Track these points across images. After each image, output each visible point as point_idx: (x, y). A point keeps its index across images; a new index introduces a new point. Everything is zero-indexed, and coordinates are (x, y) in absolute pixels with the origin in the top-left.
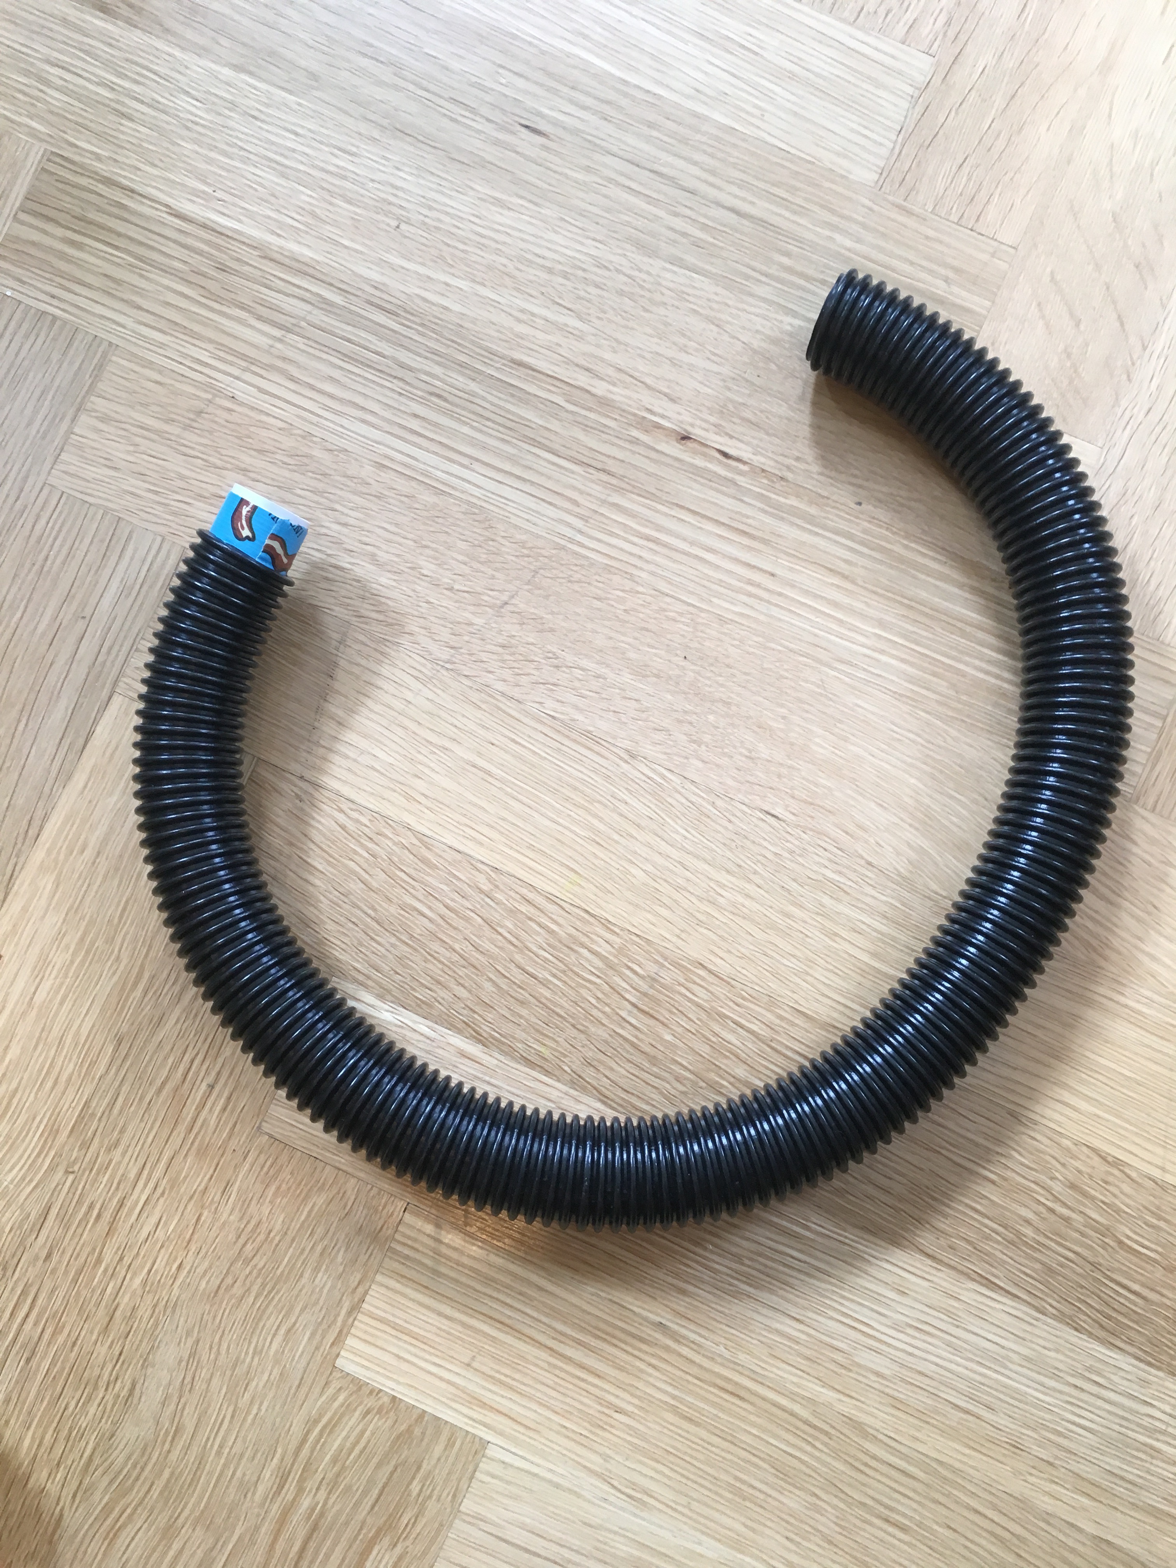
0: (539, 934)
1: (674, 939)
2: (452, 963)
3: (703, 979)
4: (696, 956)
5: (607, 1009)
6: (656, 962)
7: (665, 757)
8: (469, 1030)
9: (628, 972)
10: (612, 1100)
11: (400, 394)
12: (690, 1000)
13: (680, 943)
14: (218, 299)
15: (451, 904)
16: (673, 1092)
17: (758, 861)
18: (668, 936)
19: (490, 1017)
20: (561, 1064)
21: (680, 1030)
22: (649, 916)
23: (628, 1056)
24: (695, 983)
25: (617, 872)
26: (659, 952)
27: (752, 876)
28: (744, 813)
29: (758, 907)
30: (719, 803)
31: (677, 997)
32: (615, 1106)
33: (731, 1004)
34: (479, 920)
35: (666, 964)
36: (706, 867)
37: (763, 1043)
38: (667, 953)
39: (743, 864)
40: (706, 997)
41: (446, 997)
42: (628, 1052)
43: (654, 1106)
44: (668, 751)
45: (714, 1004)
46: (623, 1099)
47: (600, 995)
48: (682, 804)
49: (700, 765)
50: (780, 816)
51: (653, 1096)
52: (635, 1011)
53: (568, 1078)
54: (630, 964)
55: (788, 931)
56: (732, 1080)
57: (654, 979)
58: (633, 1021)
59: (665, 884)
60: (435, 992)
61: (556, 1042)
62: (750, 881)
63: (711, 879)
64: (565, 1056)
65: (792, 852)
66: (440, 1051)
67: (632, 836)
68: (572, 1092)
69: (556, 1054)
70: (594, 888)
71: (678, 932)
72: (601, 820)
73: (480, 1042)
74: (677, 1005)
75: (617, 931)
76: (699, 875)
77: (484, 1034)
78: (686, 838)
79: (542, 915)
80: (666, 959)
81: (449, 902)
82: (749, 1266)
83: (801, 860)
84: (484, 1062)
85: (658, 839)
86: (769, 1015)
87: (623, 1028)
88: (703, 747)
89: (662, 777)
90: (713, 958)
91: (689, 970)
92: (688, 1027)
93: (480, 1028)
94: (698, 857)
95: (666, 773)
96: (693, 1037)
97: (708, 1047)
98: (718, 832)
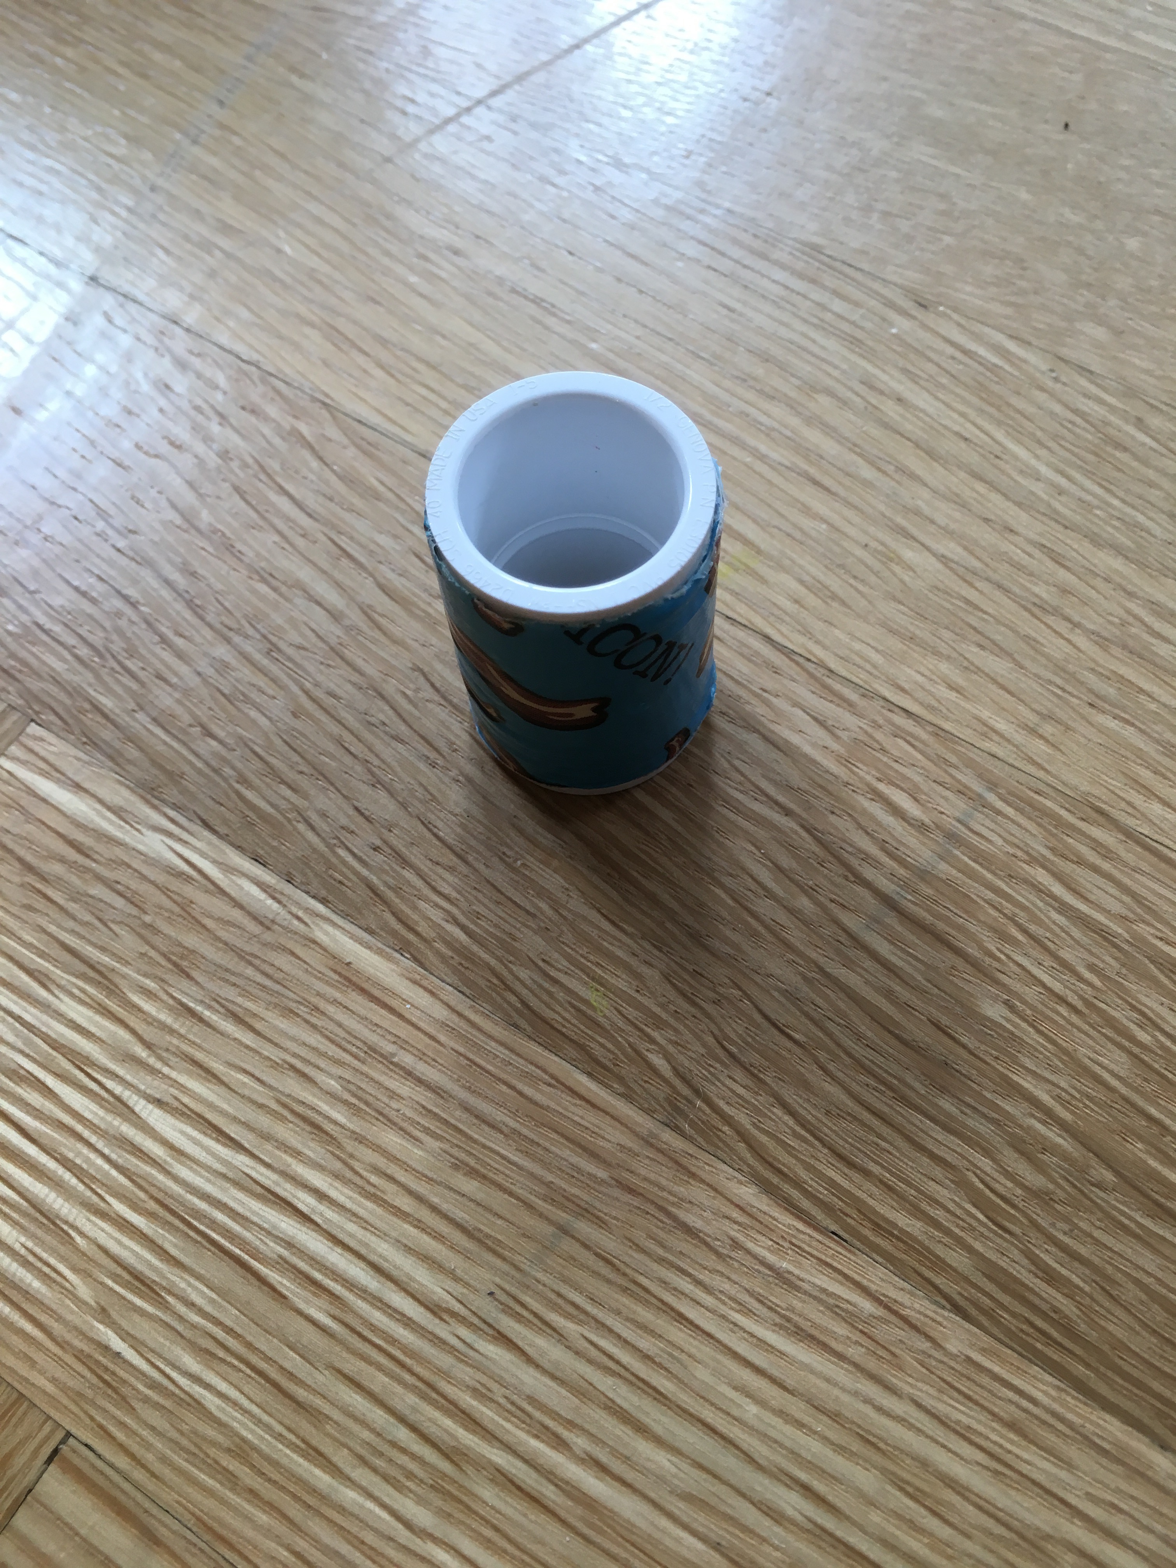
1: (1019, 737)
2: (369, 725)
3: (1107, 854)
4: (1085, 787)
5: (804, 903)
6: (962, 791)
7: (1009, 311)
8: (380, 908)
9: (875, 809)
10: (798, 1184)
12: (1064, 908)
13: (1038, 748)
16: (1005, 1185)
18: (1001, 725)
19: (446, 882)
20: (643, 1046)
21: (1031, 993)
22: (944, 667)
23: (859, 1050)
24: (1081, 862)
25: (859, 552)
26: (970, 764)
30: (1155, 421)
31: (1025, 896)
32: (805, 1204)
35: (991, 797)
36: (1117, 564)
38: (997, 770)
40: (1116, 907)
41: (333, 812)
42: (859, 1037)
43: (935, 1223)
44: (1020, 300)
45: (1142, 929)
46: (832, 1183)
47: (786, 861)
48: (1053, 415)
49: (1100, 333)
51: (933, 1189)
52: (891, 920)
53: (661, 1092)
54: (881, 787)
57: (951, 837)
58: (884, 948)
59: (998, 595)
60: (306, 796)
61: (637, 976)
63: (1131, 595)
64: (659, 1024)
66: (282, 961)
67: (913, 476)
68: (668, 1137)
69: (632, 1013)
70: (794, 585)
71: (1033, 719)
72: (828, 430)
73: (404, 947)
75: (853, 697)
76: (1099, 583)
77: (423, 928)
78: (1061, 492)
80: (993, 786)
84: (406, 1010)
85: (981, 487)
87: (849, 963)
88: (1112, 302)
89: (998, 349)
90: (1138, 799)
91: (1060, 822)
92: (1057, 987)
93: (415, 908)
94: (1096, 540)
95: (1012, 346)
96: (1074, 1019)
97: (1123, 1058)
98: (1151, 484)
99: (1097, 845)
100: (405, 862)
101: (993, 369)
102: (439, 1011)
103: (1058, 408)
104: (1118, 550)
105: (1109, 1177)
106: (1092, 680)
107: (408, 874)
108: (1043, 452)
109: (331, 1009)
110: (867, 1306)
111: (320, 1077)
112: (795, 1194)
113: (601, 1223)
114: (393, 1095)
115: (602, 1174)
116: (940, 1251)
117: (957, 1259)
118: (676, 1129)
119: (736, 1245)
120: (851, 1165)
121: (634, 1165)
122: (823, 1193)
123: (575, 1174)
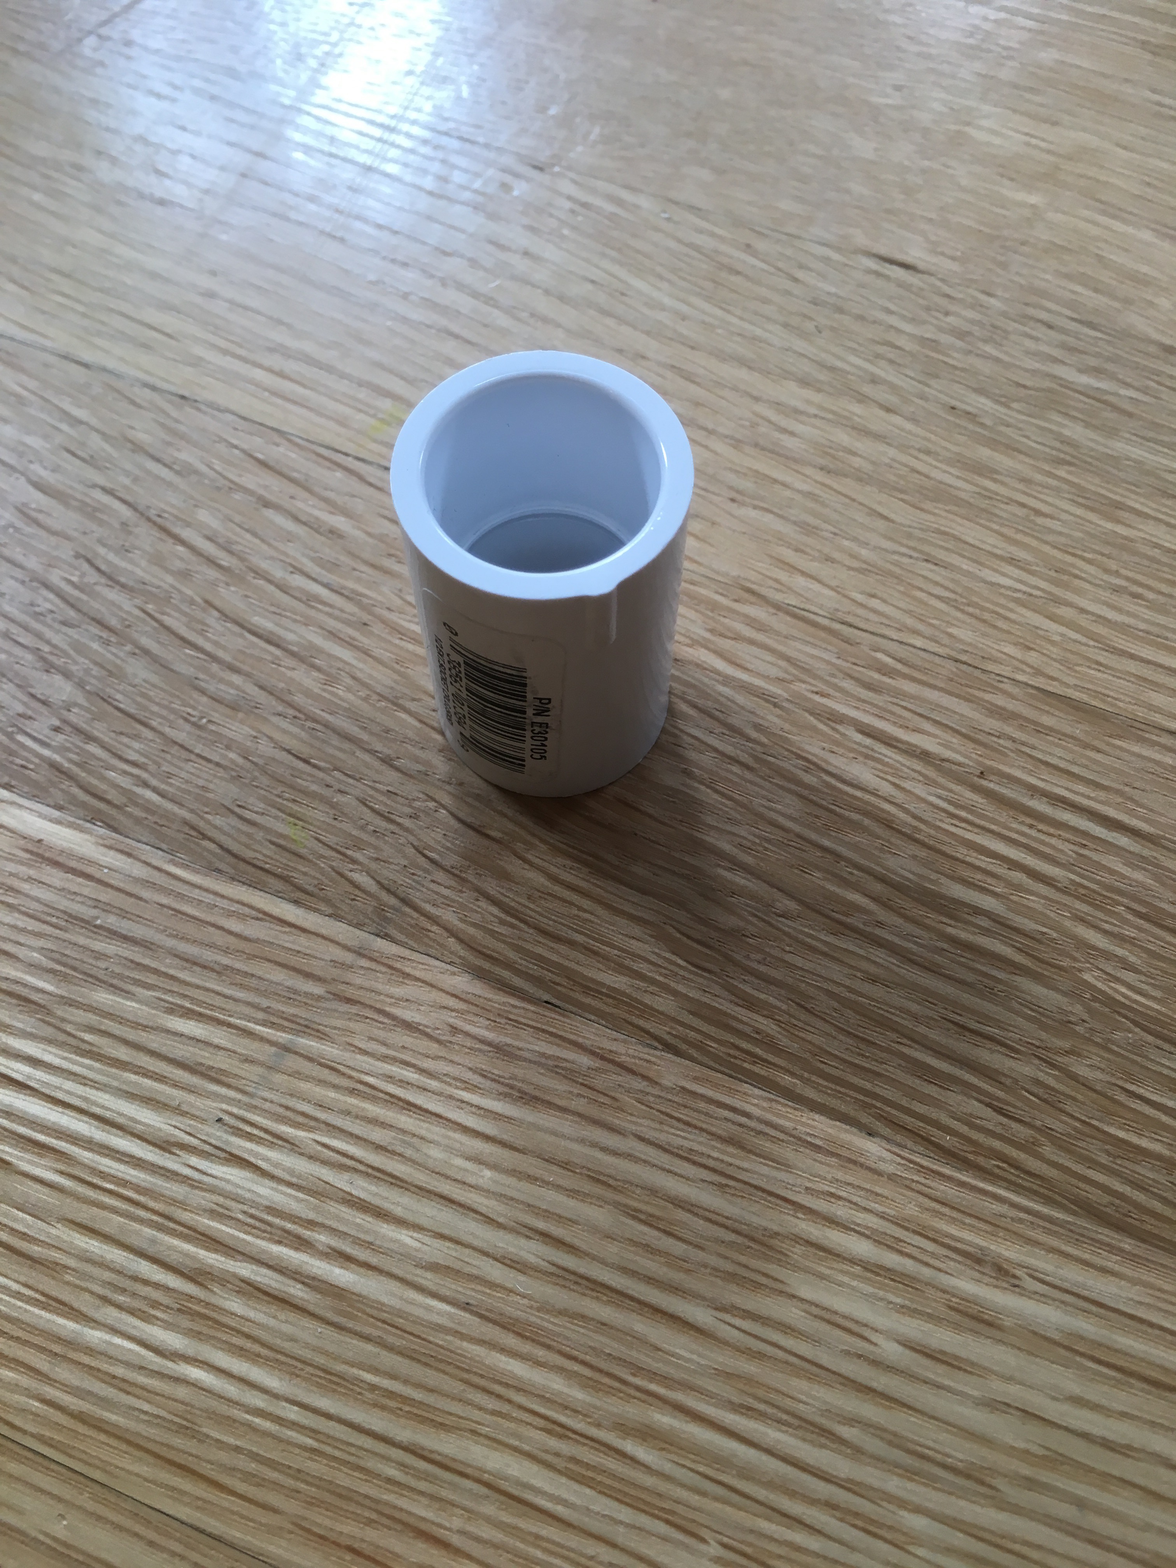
0: (290, 538)
2: (37, 616)
3: (761, 627)
8: (66, 784)
16: (699, 931)
17: (878, 356)
19: (134, 750)
20: (346, 868)
24: (738, 638)
27: (867, 389)
28: (827, 260)
29: (892, 452)
30: (761, 245)
32: (517, 982)
33: (847, 684)
34: (125, 512)
36: (743, 374)
37: (959, 780)
39: (839, 364)
40: (774, 672)
45: (799, 687)
46: (540, 958)
51: (636, 946)
53: (367, 906)
55: (984, 504)
56: (878, 888)
61: (332, 805)
63: (757, 399)
64: (358, 845)
65: (961, 335)
68: (380, 944)
69: (331, 839)
73: (95, 817)
76: (726, 392)
77: (112, 795)
78: (684, 318)
79: (301, 493)
81: (43, 473)
83: (989, 349)
84: (104, 874)
85: (610, 322)
86: (964, 708)
89: (613, 199)
90: (783, 576)
91: (714, 606)
92: (729, 750)
93: (103, 778)
94: (722, 356)
95: (625, 195)
96: (748, 775)
97: (795, 801)
98: (766, 301)
99: (752, 622)
100: (90, 738)
101: (612, 217)
102: (138, 870)
103: (672, 244)
104: (743, 362)
105: (792, 905)
106: (731, 478)
107: (93, 748)
108: (665, 285)
109: (26, 887)
110: (585, 1061)
111: (21, 952)
112: (506, 974)
113: (321, 1036)
114: (100, 956)
115: (318, 990)
116: (647, 999)
117: (664, 1003)
118: (386, 936)
119: (454, 1030)
120: (558, 939)
121: (349, 976)
122: (534, 969)
123: (291, 995)
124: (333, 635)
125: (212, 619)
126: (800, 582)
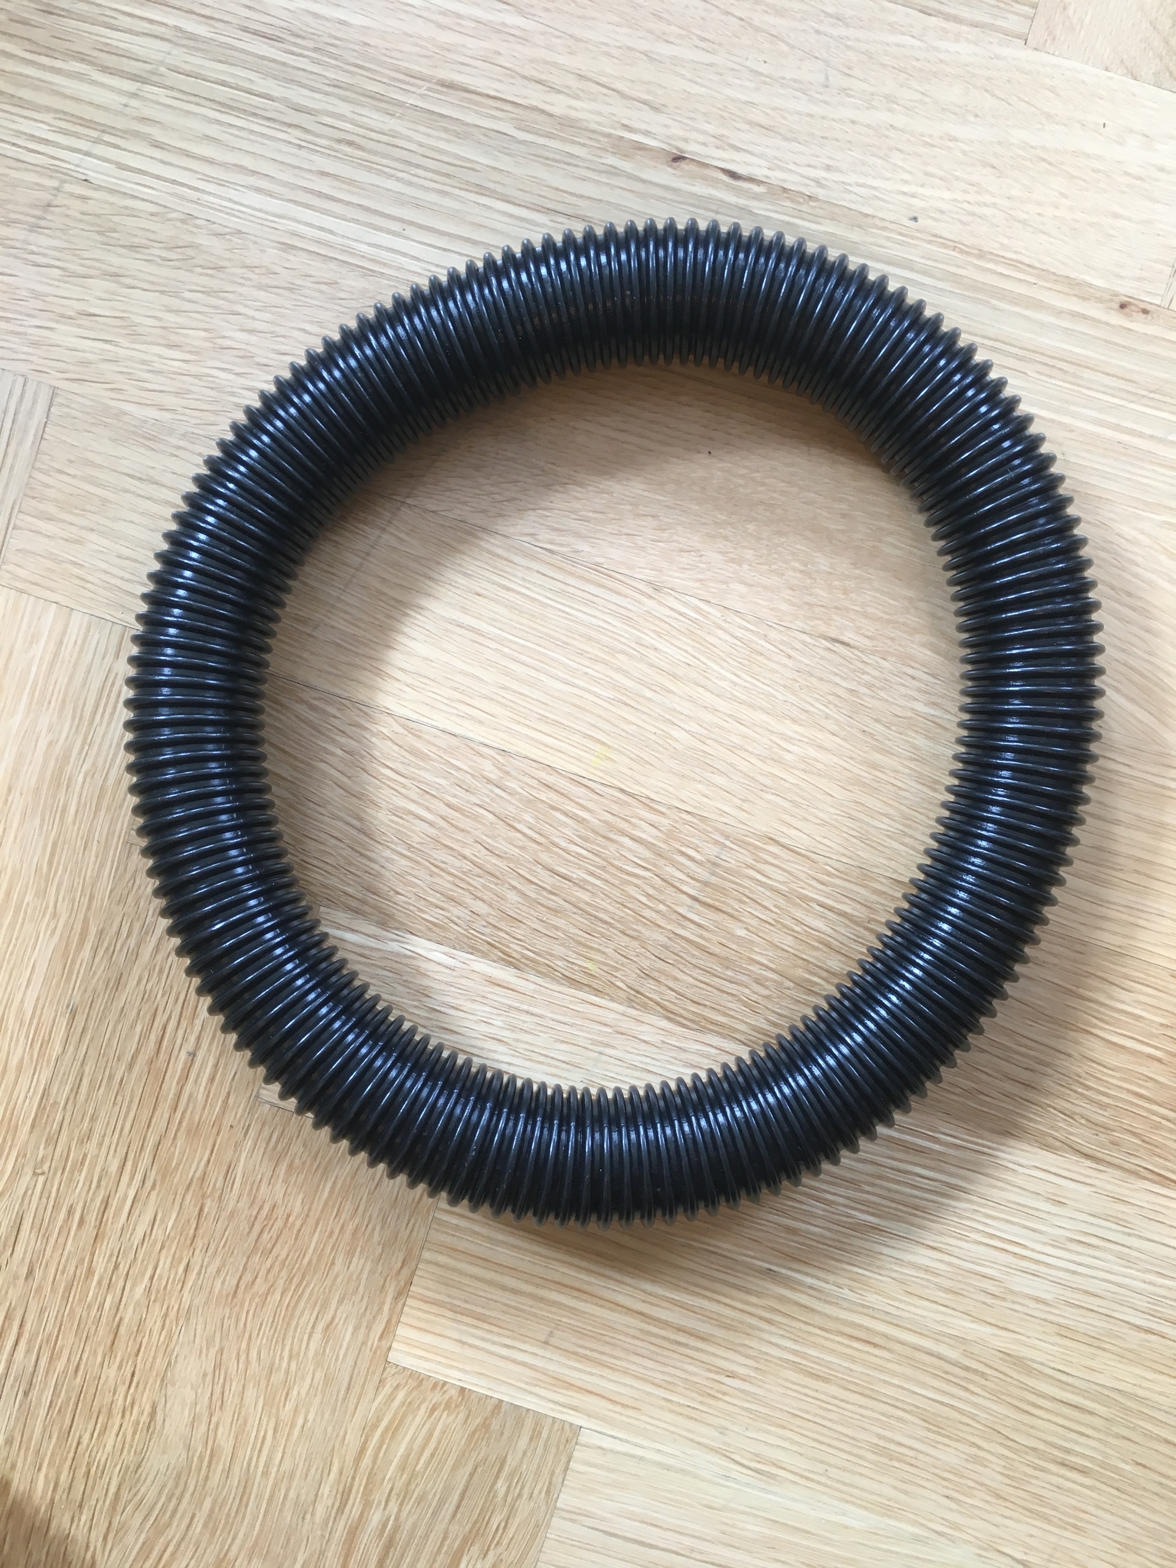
0: (566, 825)
1: (734, 812)
2: (464, 873)
3: (775, 856)
4: (764, 829)
5: (661, 907)
6: (716, 842)
7: (697, 585)
8: (496, 951)
9: (682, 859)
10: (681, 1016)
11: (300, 147)
12: (762, 884)
13: (743, 816)
14: (49, 51)
15: (454, 801)
16: (754, 997)
17: (830, 702)
18: (726, 809)
19: (519, 932)
20: (613, 980)
21: (754, 922)
22: (700, 787)
23: (694, 961)
24: (767, 862)
25: (653, 737)
26: (717, 830)
27: (823, 722)
28: (804, 643)
29: (835, 759)
30: (773, 635)
31: (747, 883)
32: (685, 1022)
33: (814, 883)
34: (491, 817)
35: (728, 843)
36: (765, 717)
37: (859, 925)
38: (728, 829)
39: (811, 708)
40: (782, 879)
41: (462, 915)
42: (693, 955)
43: (733, 1017)
44: (702, 577)
45: (793, 886)
46: (693, 1012)
47: (651, 891)
48: (726, 641)
49: (743, 589)
50: (852, 642)
51: (730, 1005)
52: (697, 905)
53: (623, 995)
54: (683, 849)
55: (876, 785)
56: (825, 974)
57: (715, 864)
58: (696, 918)
59: (716, 745)
60: (449, 911)
61: (604, 953)
62: (822, 728)
63: (773, 732)
64: (617, 969)
65: (869, 686)
66: (464, 981)
67: (670, 691)
68: (631, 1011)
69: (605, 968)
70: (628, 761)
71: (739, 802)
72: (626, 674)
73: (510, 964)
74: (747, 892)
75: (664, 810)
76: (757, 729)
77: (514, 955)
78: (736, 684)
79: (567, 802)
80: (727, 837)
81: (450, 798)
82: (868, 1193)
83: (882, 694)
84: (518, 988)
85: (700, 690)
86: (862, 891)
87: (684, 927)
88: (746, 567)
89: (697, 610)
90: (785, 830)
91: (757, 847)
92: (764, 917)
93: (509, 947)
95: (701, 605)
96: (772, 928)
97: (791, 938)
98: (775, 671)
100: (499, 929)
102: (532, 986)
103: (728, 638)
106: (761, 778)
107: (502, 934)
109: (489, 996)
110: (713, 1051)
111: (494, 1022)
112: (680, 1019)
113: (613, 1047)
114: (524, 1022)
115: (610, 1030)
116: (735, 1026)
117: (742, 1027)
118: (633, 1007)
119: (664, 1042)
120: (699, 1004)
121: (621, 1024)
122: (691, 1016)
123: (600, 1033)
124: (592, 874)
125: (539, 869)
126: (793, 832)
